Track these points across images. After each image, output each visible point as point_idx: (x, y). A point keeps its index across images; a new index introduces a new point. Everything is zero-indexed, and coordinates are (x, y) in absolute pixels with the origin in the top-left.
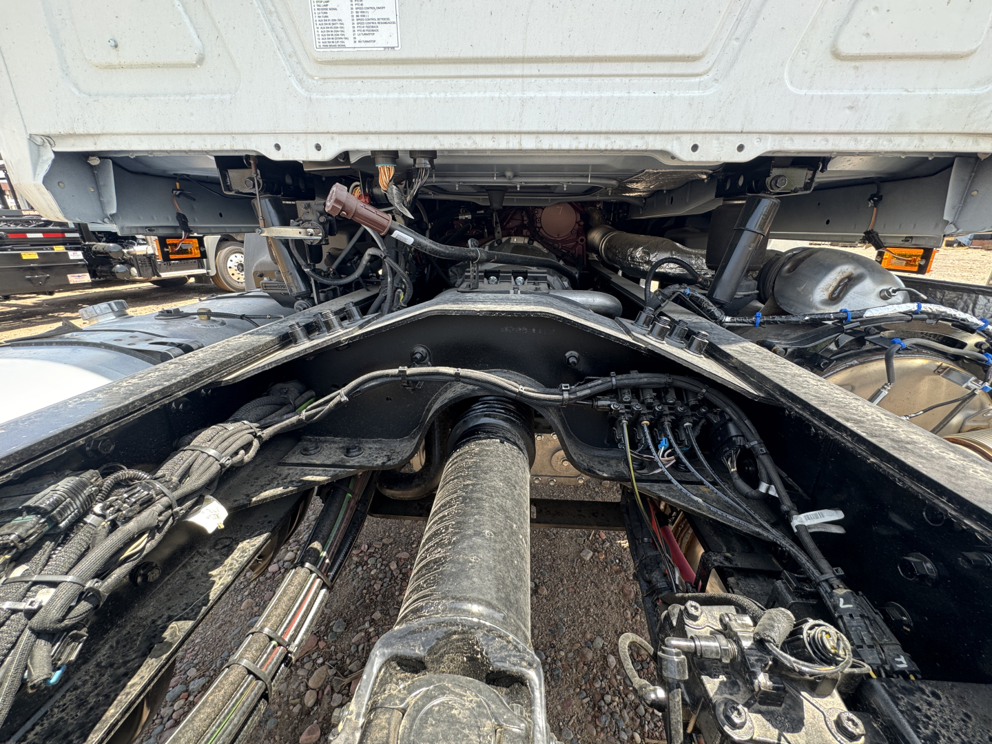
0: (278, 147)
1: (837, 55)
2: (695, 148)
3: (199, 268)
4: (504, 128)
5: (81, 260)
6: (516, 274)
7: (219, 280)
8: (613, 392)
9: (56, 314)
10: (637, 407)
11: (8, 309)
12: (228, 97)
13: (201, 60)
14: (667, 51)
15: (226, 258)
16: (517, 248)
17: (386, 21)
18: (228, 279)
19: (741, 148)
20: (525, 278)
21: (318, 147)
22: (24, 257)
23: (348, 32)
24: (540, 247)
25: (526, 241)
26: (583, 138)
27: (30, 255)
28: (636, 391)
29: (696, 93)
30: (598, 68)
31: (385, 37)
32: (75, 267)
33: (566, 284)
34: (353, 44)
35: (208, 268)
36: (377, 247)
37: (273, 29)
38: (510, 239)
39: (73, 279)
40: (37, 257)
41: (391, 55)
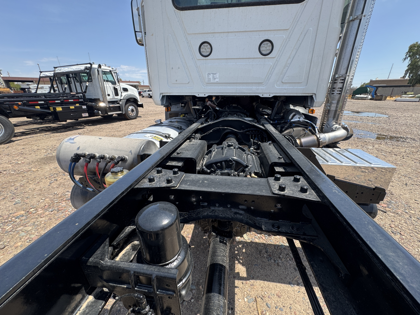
0: (198, 95)
1: (282, 83)
2: (263, 95)
3: (119, 111)
4: (233, 92)
5: (85, 109)
6: (234, 114)
7: (126, 115)
8: (248, 131)
9: (76, 127)
10: (252, 133)
11: (60, 125)
12: (192, 88)
13: (189, 83)
14: (258, 82)
15: (128, 108)
16: (234, 107)
17: (217, 78)
18: (128, 115)
19: (270, 95)
20: (236, 115)
21: (205, 95)
22: (71, 108)
23: (211, 79)
24: (240, 107)
25: (236, 105)
26: (246, 94)
27: (72, 107)
28: (252, 131)
29: (262, 88)
30: (248, 84)
31: (217, 80)
32: (84, 111)
33: (246, 116)
34: (212, 81)
35: (122, 111)
36: (211, 109)
37: (200, 79)
38: (232, 105)
39: (84, 115)
40: (74, 108)
41: (217, 82)
